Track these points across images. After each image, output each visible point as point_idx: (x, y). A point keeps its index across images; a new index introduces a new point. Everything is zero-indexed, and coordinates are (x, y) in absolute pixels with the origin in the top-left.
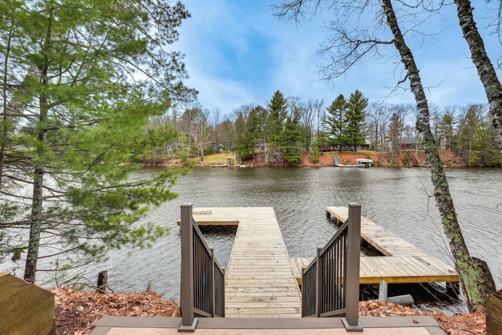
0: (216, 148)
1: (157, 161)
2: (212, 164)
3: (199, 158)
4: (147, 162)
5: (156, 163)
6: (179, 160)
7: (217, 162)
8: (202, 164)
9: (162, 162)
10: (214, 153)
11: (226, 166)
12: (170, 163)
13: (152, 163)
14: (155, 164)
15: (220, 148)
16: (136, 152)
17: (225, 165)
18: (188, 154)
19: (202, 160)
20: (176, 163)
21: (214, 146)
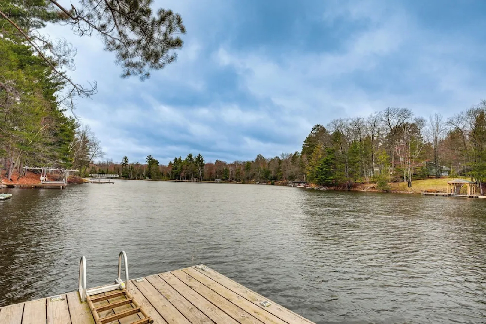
0: (434, 171)
1: (349, 185)
2: (425, 192)
3: (405, 183)
4: (339, 186)
5: (348, 187)
6: (375, 185)
7: (434, 188)
8: (410, 191)
9: (355, 186)
10: (431, 178)
11: (450, 195)
12: (364, 188)
13: (344, 187)
14: (347, 189)
15: (442, 171)
16: (328, 175)
17: (448, 194)
18: (390, 177)
19: (410, 185)
20: (373, 188)
21: (431, 168)
